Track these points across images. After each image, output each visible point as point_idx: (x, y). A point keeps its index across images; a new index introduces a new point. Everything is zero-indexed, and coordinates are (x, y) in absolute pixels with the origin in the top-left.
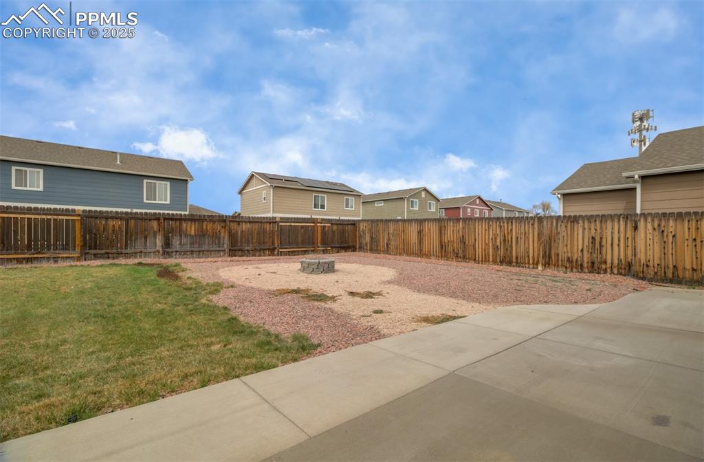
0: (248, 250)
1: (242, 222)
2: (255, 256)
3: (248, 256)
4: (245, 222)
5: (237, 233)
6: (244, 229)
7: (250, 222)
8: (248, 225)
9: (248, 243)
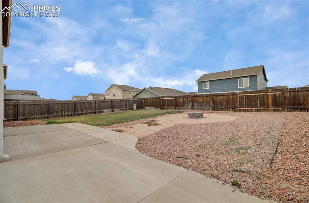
0: (222, 108)
1: (219, 96)
2: (225, 111)
3: (221, 111)
4: (220, 96)
5: (216, 100)
6: (220, 99)
7: (222, 95)
8: (222, 97)
9: (222, 105)
